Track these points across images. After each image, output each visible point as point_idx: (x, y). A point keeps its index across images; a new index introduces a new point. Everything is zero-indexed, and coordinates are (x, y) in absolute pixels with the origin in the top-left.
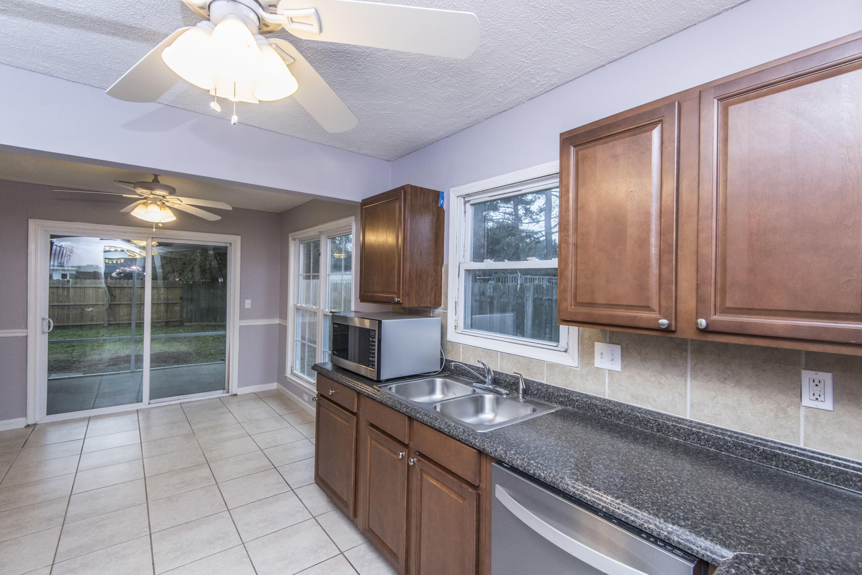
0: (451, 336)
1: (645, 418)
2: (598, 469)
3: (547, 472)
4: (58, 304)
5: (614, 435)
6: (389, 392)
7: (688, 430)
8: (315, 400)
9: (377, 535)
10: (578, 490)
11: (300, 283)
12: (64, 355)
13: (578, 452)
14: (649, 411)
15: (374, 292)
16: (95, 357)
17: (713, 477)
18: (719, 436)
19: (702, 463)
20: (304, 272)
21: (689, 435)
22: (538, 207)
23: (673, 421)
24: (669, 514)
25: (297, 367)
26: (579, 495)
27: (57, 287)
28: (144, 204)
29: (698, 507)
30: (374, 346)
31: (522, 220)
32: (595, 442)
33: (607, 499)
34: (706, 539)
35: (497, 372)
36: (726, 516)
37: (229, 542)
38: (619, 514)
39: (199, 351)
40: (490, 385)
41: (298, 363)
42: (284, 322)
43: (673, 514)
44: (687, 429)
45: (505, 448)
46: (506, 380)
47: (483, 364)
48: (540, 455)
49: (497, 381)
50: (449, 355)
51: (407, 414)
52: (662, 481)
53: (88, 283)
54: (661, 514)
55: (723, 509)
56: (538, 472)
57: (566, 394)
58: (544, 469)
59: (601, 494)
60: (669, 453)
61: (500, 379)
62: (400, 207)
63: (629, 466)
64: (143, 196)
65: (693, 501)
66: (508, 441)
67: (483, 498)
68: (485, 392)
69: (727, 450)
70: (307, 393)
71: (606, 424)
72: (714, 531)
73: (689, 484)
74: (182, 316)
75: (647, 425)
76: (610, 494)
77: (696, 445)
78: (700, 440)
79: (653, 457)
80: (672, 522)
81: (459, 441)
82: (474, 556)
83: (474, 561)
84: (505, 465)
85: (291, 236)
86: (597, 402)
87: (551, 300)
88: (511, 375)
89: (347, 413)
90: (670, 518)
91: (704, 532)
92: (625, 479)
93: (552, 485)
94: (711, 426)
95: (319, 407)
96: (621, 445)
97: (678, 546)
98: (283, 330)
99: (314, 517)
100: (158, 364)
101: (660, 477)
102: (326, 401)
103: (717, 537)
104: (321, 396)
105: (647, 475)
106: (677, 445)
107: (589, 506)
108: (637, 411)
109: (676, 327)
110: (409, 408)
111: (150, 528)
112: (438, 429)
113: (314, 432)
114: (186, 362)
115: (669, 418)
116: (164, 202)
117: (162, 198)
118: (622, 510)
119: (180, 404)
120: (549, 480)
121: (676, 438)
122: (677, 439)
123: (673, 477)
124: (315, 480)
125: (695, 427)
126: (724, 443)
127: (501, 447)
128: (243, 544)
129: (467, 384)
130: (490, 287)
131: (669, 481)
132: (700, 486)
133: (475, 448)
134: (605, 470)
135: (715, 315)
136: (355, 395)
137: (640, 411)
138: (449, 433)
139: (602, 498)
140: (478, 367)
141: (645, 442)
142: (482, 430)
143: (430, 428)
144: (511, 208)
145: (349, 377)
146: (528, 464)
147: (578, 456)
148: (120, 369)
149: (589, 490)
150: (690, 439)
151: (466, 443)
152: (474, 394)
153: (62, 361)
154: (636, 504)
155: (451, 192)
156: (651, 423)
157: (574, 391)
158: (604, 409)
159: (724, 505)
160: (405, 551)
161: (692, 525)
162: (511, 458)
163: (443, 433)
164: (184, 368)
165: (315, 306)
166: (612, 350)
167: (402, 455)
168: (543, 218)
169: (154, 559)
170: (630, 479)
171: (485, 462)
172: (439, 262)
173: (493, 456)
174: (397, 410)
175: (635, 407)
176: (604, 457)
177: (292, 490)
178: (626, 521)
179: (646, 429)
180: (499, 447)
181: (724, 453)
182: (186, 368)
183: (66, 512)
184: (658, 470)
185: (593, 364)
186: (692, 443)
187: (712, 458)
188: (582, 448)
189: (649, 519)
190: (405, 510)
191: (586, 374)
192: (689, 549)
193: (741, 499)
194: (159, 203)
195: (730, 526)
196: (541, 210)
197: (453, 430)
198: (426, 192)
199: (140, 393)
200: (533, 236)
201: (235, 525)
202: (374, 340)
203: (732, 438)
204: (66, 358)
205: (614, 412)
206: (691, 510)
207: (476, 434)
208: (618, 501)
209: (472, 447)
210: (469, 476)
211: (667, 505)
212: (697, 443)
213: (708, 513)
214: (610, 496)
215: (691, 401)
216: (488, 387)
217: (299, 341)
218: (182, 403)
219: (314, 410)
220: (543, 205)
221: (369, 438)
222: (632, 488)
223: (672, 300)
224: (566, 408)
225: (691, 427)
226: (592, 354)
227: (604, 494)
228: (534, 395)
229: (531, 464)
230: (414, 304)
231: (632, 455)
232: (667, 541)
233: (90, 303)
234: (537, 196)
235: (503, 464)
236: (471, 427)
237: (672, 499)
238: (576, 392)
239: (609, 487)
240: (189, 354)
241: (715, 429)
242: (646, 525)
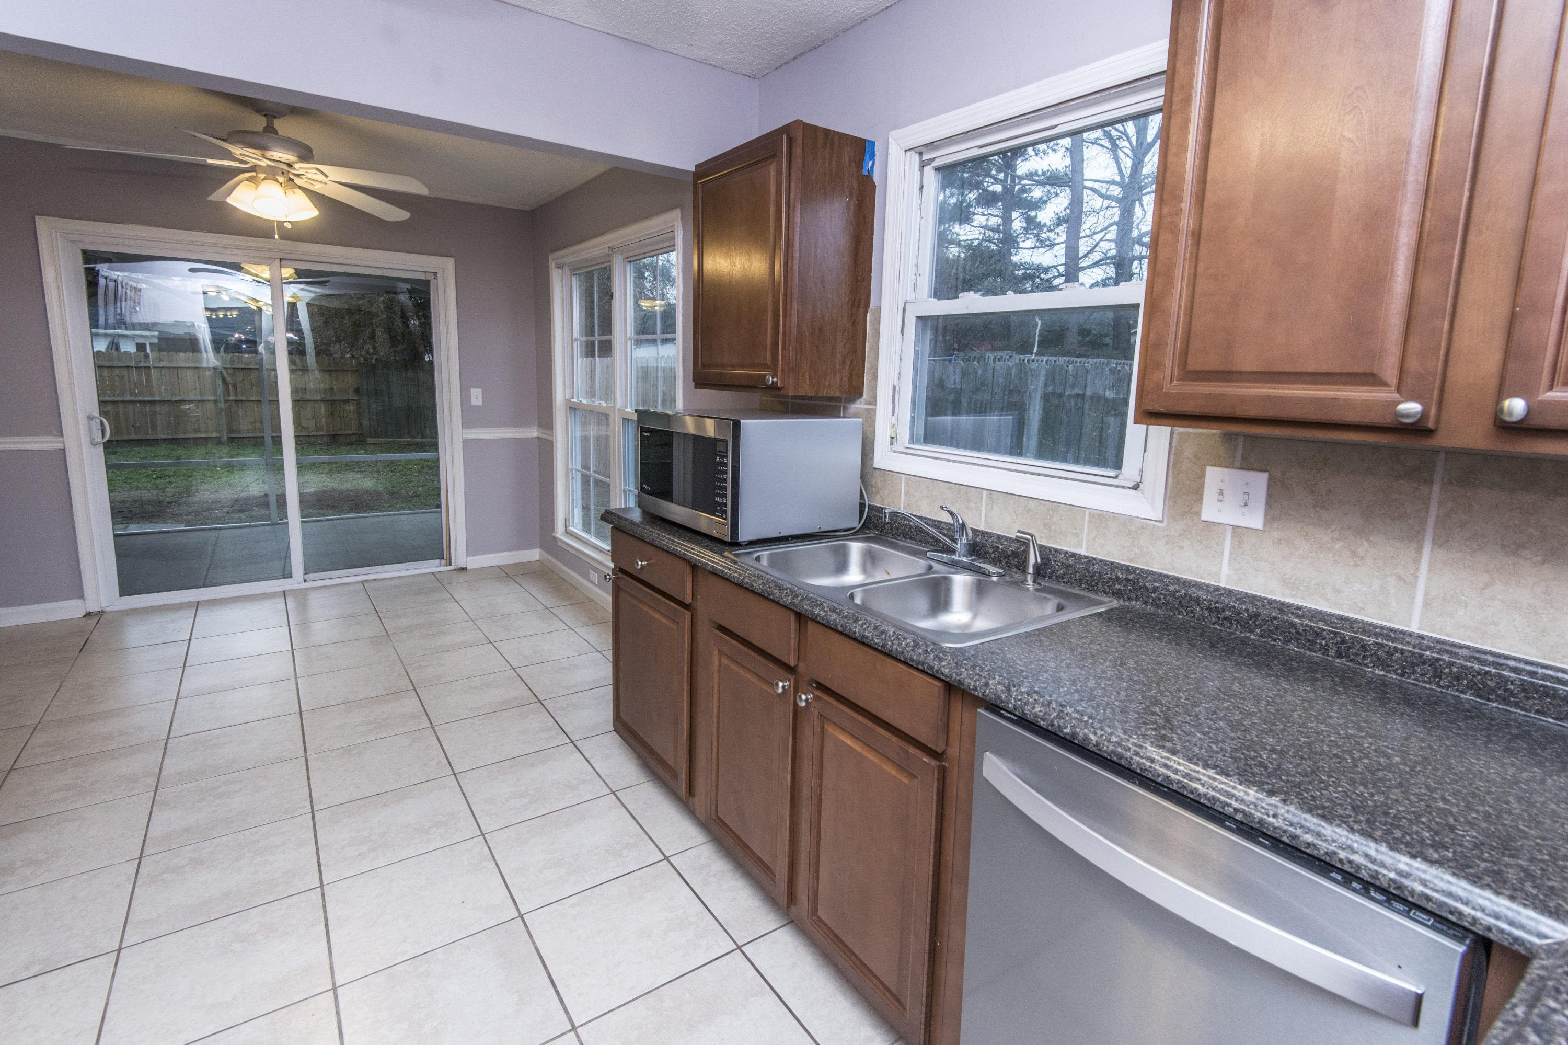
0: (883, 458)
1: (1311, 627)
2: (1217, 729)
3: (1102, 733)
4: (133, 399)
5: (1240, 660)
6: (756, 564)
7: (1413, 654)
8: (610, 579)
9: (731, 830)
10: (1176, 771)
11: (575, 364)
12: (152, 491)
13: (1168, 694)
14: (1320, 612)
15: (723, 366)
16: (206, 496)
17: (1480, 754)
18: (1487, 669)
19: (1449, 725)
20: (581, 336)
21: (1413, 665)
22: (1053, 215)
23: (1377, 635)
24: (1398, 834)
25: (576, 521)
26: (1179, 782)
27: (128, 367)
28: (249, 179)
29: (1462, 819)
30: (725, 472)
31: (1018, 243)
32: (1201, 673)
33: (1248, 794)
34: (1498, 893)
35: (979, 531)
36: (1532, 843)
37: (457, 830)
38: (1275, 828)
39: (394, 490)
40: (964, 556)
41: (578, 513)
42: (548, 435)
43: (1407, 833)
44: (1410, 651)
45: (1007, 681)
46: (998, 547)
47: (952, 514)
48: (1084, 697)
49: (977, 548)
50: (878, 497)
51: (794, 608)
52: (1366, 761)
53: (182, 359)
54: (1378, 834)
55: (1522, 827)
56: (1081, 732)
57: (1131, 577)
58: (1097, 725)
59: (1232, 784)
60: (1370, 701)
61: (984, 546)
62: (779, 173)
63: (1285, 726)
64: (247, 163)
65: (1447, 807)
66: (1011, 666)
67: (953, 776)
68: (953, 570)
69: (1504, 699)
70: (595, 570)
71: (1221, 639)
72: (1512, 875)
73: (1430, 768)
74: (360, 425)
75: (1313, 642)
76: (1254, 783)
77: (1428, 686)
78: (1440, 677)
79: (1335, 708)
80: (1409, 852)
81: (905, 663)
82: (930, 883)
83: (930, 893)
84: (1006, 714)
85: (554, 260)
86: (1200, 593)
87: (1082, 396)
88: (1008, 538)
89: (672, 604)
90: (1402, 843)
91: (1489, 876)
92: (1282, 753)
93: (1115, 759)
94: (1468, 648)
95: (617, 592)
96: (1258, 682)
97: (1423, 903)
98: (545, 448)
99: (613, 793)
100: (320, 511)
101: (1360, 751)
102: (630, 580)
103: (1522, 890)
104: (621, 571)
105: (1330, 746)
106: (1385, 685)
107: (1203, 807)
108: (1292, 613)
109: (1438, 421)
110: (797, 596)
111: (311, 802)
112: (859, 639)
113: (611, 640)
114: (372, 509)
115: (1367, 629)
116: (292, 177)
117: (285, 167)
118: (1285, 820)
119: (362, 582)
120: (1108, 747)
121: (1381, 670)
122: (1382, 673)
123: (1390, 751)
124: (614, 726)
125: (1429, 648)
126: (1498, 683)
127: (997, 677)
128: (483, 835)
129: (915, 553)
130: (954, 372)
131: (1382, 760)
132: (1455, 774)
133: (939, 679)
134: (1234, 732)
135: (1551, 388)
136: (688, 570)
137: (1300, 612)
138: (883, 646)
139: (1235, 792)
140: (938, 521)
141: (1312, 677)
142: (952, 643)
143: (842, 637)
144: (997, 216)
145: (674, 535)
146: (1059, 714)
147: (1168, 702)
148: (252, 518)
149: (1204, 775)
150: (1414, 672)
151: (920, 667)
152: (929, 574)
153: (150, 502)
154: (1317, 807)
155: (890, 140)
156: (1324, 639)
157: (1148, 570)
158: (1216, 608)
159: (1520, 817)
160: (787, 864)
161: (1456, 860)
162: (1019, 700)
163: (869, 646)
164: (370, 519)
165: (606, 402)
166: (1247, 484)
167: (783, 687)
168: (1063, 237)
169: (321, 856)
170: (1294, 753)
171: (959, 707)
172: (860, 301)
173: (980, 695)
174: (773, 601)
175: (1289, 606)
176: (1225, 705)
177: (572, 742)
178: (1294, 843)
179: (1310, 650)
180: (994, 678)
181: (1495, 705)
182: (372, 519)
183: (161, 769)
184: (1351, 735)
185: (1198, 514)
186: (1419, 681)
187: (1468, 714)
188: (1174, 685)
189: (1349, 842)
190: (789, 791)
191: (1180, 535)
192: (1451, 913)
193: (1559, 806)
194: (281, 179)
195: (1548, 865)
196: (1060, 221)
197: (892, 641)
198: (836, 139)
199: (288, 561)
200: (1038, 277)
201: (467, 801)
202: (725, 460)
203: (1519, 674)
204: (155, 498)
205: (1239, 614)
206: (1445, 825)
207: (942, 650)
208: (1274, 800)
209: (933, 676)
210: (924, 733)
211: (1390, 813)
212: (1430, 683)
213: (1485, 833)
214: (1255, 788)
215: (1426, 594)
216: (960, 561)
217: (577, 470)
218: (366, 581)
219: (610, 598)
220: (1065, 210)
221: (716, 652)
222: (1300, 773)
223: (1438, 357)
224: (1127, 603)
225: (1420, 649)
226: (1197, 493)
227: (1241, 784)
228: (1057, 577)
229: (1067, 714)
230: (806, 390)
231: (1289, 703)
232: (1394, 892)
233: (192, 397)
234: (1052, 191)
235: (1002, 712)
236: (929, 636)
237: (1397, 801)
238: (1154, 573)
239: (1248, 768)
240: (377, 494)
241: (1478, 655)
242: (1342, 855)
